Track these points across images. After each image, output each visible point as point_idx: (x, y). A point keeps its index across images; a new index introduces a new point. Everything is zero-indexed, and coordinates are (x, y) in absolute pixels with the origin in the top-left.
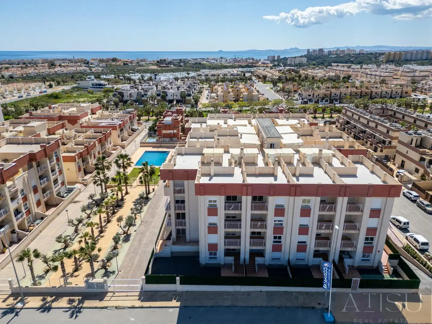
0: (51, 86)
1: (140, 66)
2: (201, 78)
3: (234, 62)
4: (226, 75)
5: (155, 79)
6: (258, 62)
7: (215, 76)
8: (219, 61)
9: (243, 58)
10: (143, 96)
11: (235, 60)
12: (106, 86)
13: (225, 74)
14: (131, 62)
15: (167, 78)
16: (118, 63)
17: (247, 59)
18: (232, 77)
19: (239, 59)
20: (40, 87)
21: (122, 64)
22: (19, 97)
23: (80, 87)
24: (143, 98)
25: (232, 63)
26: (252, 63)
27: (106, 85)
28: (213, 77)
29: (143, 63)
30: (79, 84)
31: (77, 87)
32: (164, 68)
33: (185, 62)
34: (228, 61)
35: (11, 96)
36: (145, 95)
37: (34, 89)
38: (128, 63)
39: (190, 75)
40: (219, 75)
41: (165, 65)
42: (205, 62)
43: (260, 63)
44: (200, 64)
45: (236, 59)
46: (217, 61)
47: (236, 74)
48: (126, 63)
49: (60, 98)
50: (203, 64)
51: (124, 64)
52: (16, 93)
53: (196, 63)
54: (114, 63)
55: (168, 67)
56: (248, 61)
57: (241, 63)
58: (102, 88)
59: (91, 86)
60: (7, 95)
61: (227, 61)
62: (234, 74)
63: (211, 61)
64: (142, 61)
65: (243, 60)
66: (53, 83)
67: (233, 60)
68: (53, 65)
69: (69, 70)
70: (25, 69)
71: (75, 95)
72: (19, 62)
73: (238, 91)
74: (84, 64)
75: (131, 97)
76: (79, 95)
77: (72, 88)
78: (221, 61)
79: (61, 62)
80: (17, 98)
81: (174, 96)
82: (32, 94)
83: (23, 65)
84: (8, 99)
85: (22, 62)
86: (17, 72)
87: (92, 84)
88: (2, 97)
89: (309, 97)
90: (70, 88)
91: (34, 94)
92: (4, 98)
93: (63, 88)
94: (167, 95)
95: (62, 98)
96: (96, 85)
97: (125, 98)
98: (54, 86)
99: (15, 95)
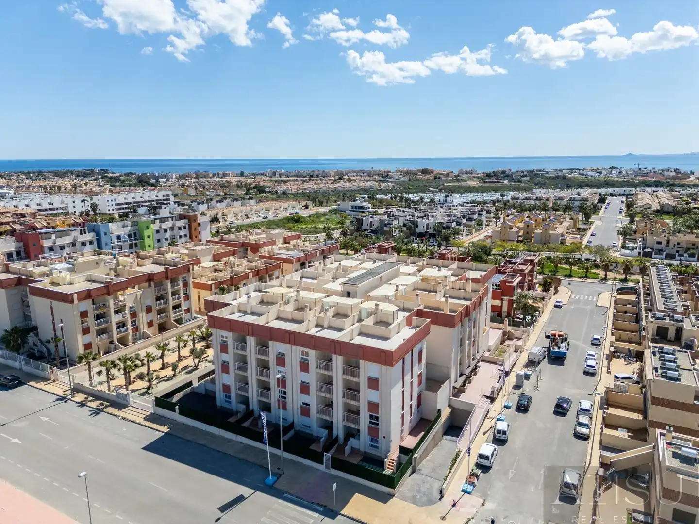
0: (306, 207)
1: (457, 180)
3: (636, 176)
5: (446, 201)
6: (686, 175)
8: (604, 173)
11: (638, 172)
13: (559, 198)
14: (447, 175)
16: (426, 177)
20: (294, 207)
21: (432, 177)
22: (263, 218)
23: (338, 210)
26: (674, 178)
29: (466, 176)
30: (339, 205)
31: (335, 210)
34: (624, 173)
35: (256, 216)
37: (285, 210)
38: (441, 176)
41: (494, 180)
43: (692, 178)
44: (565, 178)
46: (601, 173)
48: (438, 176)
49: (302, 222)
50: (571, 178)
51: (435, 178)
54: (421, 177)
57: (651, 177)
58: (363, 212)
59: (350, 208)
60: (252, 215)
61: (621, 173)
62: (576, 199)
63: (589, 173)
66: (310, 203)
67: (635, 171)
68: (341, 178)
69: (352, 185)
70: (305, 184)
71: (322, 219)
72: (308, 174)
73: (528, 226)
74: (382, 177)
75: (371, 226)
76: (328, 219)
77: (330, 211)
78: (610, 173)
79: (355, 174)
80: (260, 219)
81: (427, 228)
82: (279, 216)
83: (307, 178)
84: (250, 220)
85: (312, 174)
86: (293, 187)
87: (352, 206)
88: (245, 217)
89: (659, 247)
90: (328, 211)
91: (282, 215)
92: (248, 218)
93: (322, 210)
94: (417, 227)
95: (305, 222)
96: (356, 207)
97: (364, 227)
98: (311, 207)
99: (260, 215)
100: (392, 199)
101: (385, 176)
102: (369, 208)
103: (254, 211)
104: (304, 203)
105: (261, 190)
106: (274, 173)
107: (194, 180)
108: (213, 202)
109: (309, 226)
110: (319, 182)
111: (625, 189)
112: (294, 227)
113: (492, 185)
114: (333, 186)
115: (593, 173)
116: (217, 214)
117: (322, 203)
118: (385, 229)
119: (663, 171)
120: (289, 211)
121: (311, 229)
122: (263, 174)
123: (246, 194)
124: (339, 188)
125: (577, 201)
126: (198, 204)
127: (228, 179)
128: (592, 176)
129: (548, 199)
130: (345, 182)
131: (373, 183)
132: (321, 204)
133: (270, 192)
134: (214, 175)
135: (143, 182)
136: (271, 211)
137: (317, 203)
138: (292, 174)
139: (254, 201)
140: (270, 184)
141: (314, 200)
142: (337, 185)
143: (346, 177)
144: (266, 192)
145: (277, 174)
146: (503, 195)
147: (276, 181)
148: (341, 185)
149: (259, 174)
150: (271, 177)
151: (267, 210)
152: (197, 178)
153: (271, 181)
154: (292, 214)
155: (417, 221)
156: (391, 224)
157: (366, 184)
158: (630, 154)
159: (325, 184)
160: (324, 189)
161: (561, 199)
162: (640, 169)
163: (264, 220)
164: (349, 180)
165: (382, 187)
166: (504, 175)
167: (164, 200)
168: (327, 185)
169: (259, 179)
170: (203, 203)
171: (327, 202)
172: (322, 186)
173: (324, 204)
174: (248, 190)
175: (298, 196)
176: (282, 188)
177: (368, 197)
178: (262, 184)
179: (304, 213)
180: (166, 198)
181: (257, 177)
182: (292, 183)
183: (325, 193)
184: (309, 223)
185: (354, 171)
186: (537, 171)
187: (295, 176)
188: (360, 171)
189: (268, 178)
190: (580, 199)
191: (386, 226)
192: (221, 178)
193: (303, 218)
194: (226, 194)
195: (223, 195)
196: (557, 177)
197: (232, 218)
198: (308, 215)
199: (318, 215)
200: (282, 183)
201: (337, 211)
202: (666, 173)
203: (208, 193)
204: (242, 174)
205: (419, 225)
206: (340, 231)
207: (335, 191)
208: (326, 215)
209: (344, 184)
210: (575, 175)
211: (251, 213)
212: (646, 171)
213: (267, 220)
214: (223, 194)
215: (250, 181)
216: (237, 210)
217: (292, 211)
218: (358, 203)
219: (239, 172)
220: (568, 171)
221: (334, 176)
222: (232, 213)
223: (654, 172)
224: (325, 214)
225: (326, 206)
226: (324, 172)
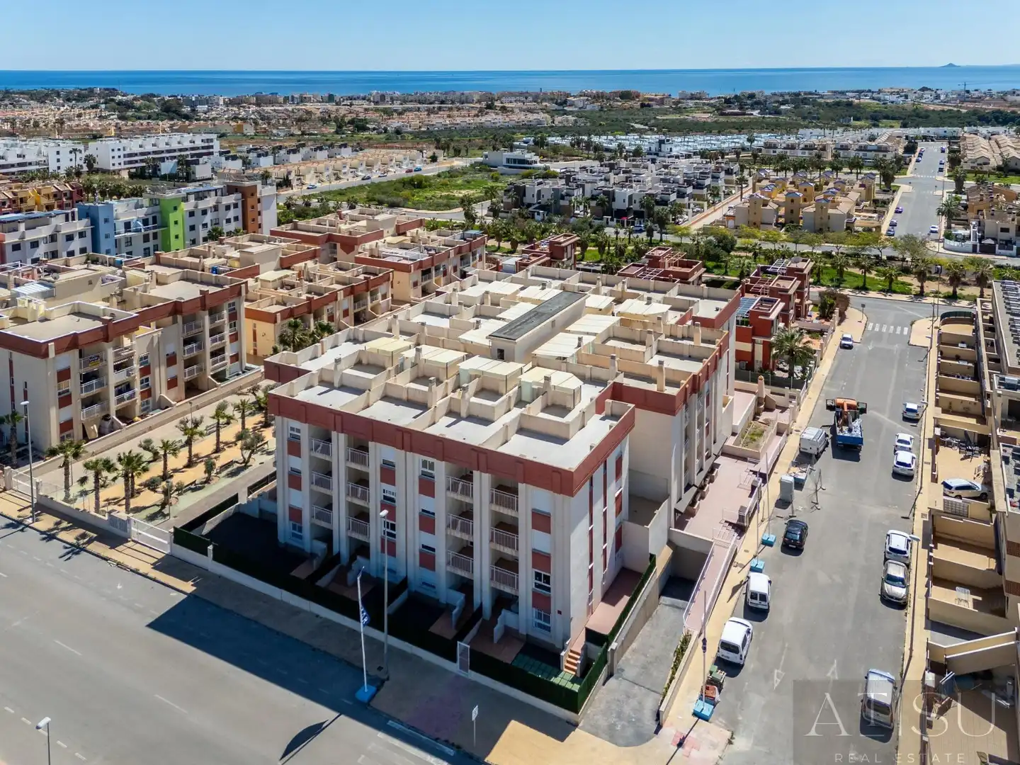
0: (434, 159)
1: (678, 110)
2: (775, 152)
3: (962, 102)
5: (660, 150)
7: (812, 149)
8: (912, 96)
11: (965, 96)
12: (534, 165)
13: (842, 146)
14: (661, 102)
15: (690, 149)
16: (628, 103)
20: (413, 160)
21: (637, 105)
22: (363, 179)
23: (486, 164)
25: (953, 103)
28: (807, 152)
29: (691, 103)
30: (486, 156)
31: (481, 163)
33: (808, 99)
34: (942, 97)
35: (352, 175)
37: (399, 164)
38: (652, 103)
39: (755, 142)
41: (736, 111)
44: (850, 104)
46: (906, 97)
48: (647, 102)
49: (426, 187)
50: (859, 104)
51: (643, 105)
52: (361, 171)
54: (620, 104)
57: (986, 103)
59: (505, 163)
60: (345, 173)
61: (938, 96)
62: (869, 148)
63: (887, 97)
66: (440, 153)
67: (959, 95)
68: (490, 107)
69: (507, 120)
70: (432, 116)
71: (460, 182)
72: (437, 99)
73: (792, 201)
74: (556, 103)
75: (539, 198)
76: (468, 182)
77: (472, 165)
78: (921, 98)
79: (513, 99)
80: (357, 181)
81: (630, 203)
82: (389, 174)
83: (436, 106)
84: (342, 182)
85: (443, 98)
86: (413, 121)
88: (333, 178)
89: (1005, 236)
90: (468, 165)
91: (396, 173)
92: (338, 178)
93: (458, 163)
94: (614, 200)
95: (430, 186)
96: (515, 161)
97: (527, 200)
98: (441, 159)
99: (360, 174)
100: (573, 145)
101: (562, 102)
102: (536, 162)
103: (348, 167)
104: (430, 154)
105: (360, 126)
106: (383, 97)
107: (253, 108)
108: (283, 152)
109: (438, 193)
110: (455, 113)
111: (946, 128)
112: (413, 196)
113: (733, 119)
114: (478, 120)
115: (894, 98)
116: (289, 173)
117: (460, 151)
118: (562, 203)
119: (1006, 94)
120: (404, 167)
121: (441, 201)
122: (364, 99)
123: (337, 132)
124: (487, 124)
125: (871, 151)
126: (259, 156)
127: (309, 106)
128: (892, 102)
129: (824, 149)
130: (497, 114)
131: (541, 116)
132: (457, 153)
133: (374, 129)
134: (286, 99)
135: (171, 110)
136: (376, 168)
137: (452, 151)
138: (410, 98)
139: (349, 149)
140: (375, 116)
141: (445, 148)
142: (483, 119)
143: (497, 104)
144: (369, 129)
145: (388, 99)
146: (751, 140)
147: (385, 111)
148: (492, 118)
149: (358, 98)
150: (376, 103)
151: (370, 166)
152: (258, 105)
153: (377, 110)
154: (410, 171)
155: (614, 191)
156: (570, 195)
157: (532, 117)
158: (951, 65)
159: (464, 116)
160: (463, 124)
161: (844, 148)
162: (968, 92)
163: (365, 182)
164: (504, 109)
165: (556, 123)
166: (751, 101)
167: (203, 148)
168: (467, 119)
169: (359, 106)
170: (266, 154)
171: (467, 151)
172: (458, 120)
173: (463, 152)
174: (340, 127)
175: (420, 138)
176: (395, 123)
177: (534, 141)
178: (362, 116)
179: (430, 170)
180: (206, 144)
181: (354, 102)
182: (411, 115)
183: (465, 131)
184: (439, 189)
185: (512, 94)
186: (805, 94)
187: (416, 101)
188: (521, 94)
189: (372, 106)
190: (876, 148)
191: (563, 198)
192: (298, 104)
193: (427, 179)
194: (303, 133)
195: (299, 135)
196: (838, 104)
197: (311, 180)
198: (436, 173)
199: (452, 173)
200: (395, 115)
201: (484, 167)
202: (1010, 98)
203: (275, 131)
204: (331, 98)
205: (616, 196)
206: (488, 203)
207: (481, 128)
208: (465, 173)
209: (494, 117)
210: (865, 100)
211: (343, 171)
212: (977, 94)
213: (368, 182)
214: (300, 133)
215: (343, 110)
216: (321, 167)
217: (410, 167)
218: (517, 154)
219: (327, 95)
220: (854, 94)
221: (479, 102)
222: (312, 172)
223: (991, 96)
224: (463, 172)
225: (466, 156)
226: (463, 94)
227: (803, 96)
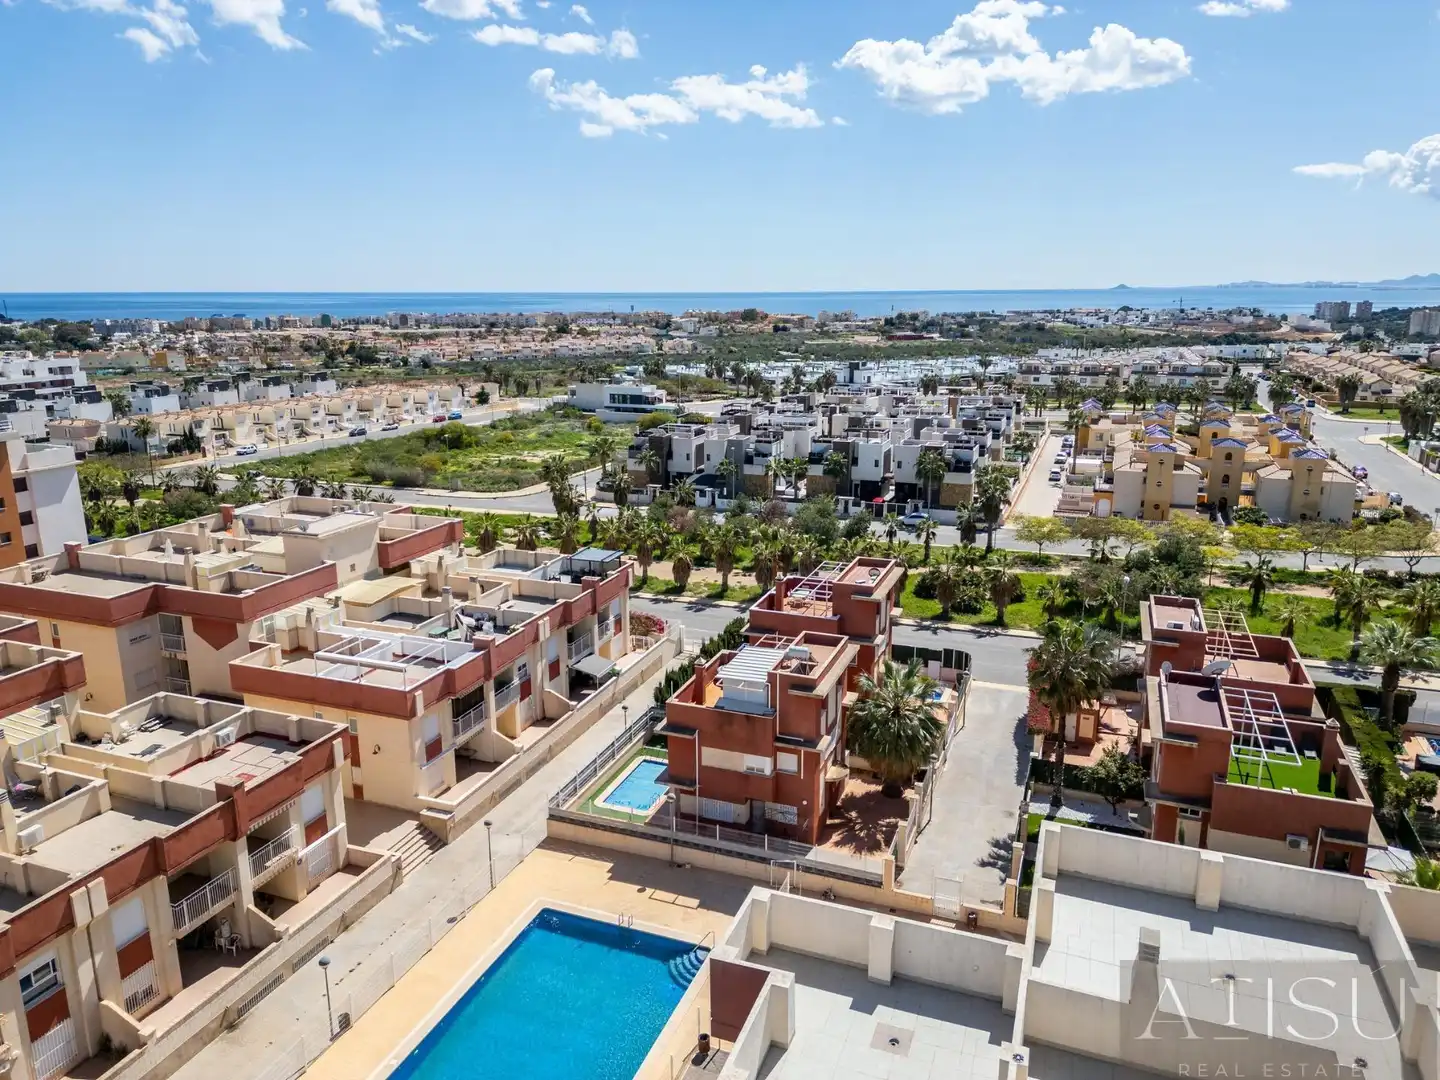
0: (483, 398)
1: (825, 334)
2: (1036, 379)
3: (1176, 325)
4: (1150, 371)
6: (1275, 322)
7: (1097, 374)
8: (1113, 319)
9: (1215, 311)
10: (749, 460)
11: (1181, 317)
12: (658, 406)
13: (1145, 368)
14: (801, 323)
15: (897, 378)
16: (756, 327)
17: (1230, 313)
18: (1177, 380)
19: (1195, 314)
20: (445, 400)
21: (770, 329)
22: (352, 434)
23: (573, 406)
24: (748, 470)
25: (1165, 327)
26: (1249, 327)
27: (660, 401)
28: (1089, 378)
29: (840, 326)
30: (573, 393)
31: (565, 405)
32: (904, 343)
33: (985, 323)
34: (1152, 319)
35: (332, 427)
36: (759, 454)
37: (420, 407)
38: (788, 325)
39: (991, 368)
40: (1117, 372)
41: (909, 333)
42: (1059, 323)
43: (1285, 329)
44: (1041, 328)
45: (1182, 311)
46: (1106, 319)
47: (1200, 370)
48: (781, 325)
49: (469, 445)
50: (1052, 329)
51: (776, 329)
52: (349, 420)
53: (1026, 327)
54: (745, 326)
55: (921, 338)
56: (1236, 318)
57: (1206, 327)
58: (644, 411)
59: (607, 403)
60: (316, 424)
61: (1146, 318)
62: (1188, 370)
63: (1085, 319)
64: (837, 318)
65: (1212, 316)
66: (492, 388)
67: (1173, 315)
68: (563, 330)
69: (593, 344)
70: (478, 341)
71: (532, 435)
72: (484, 320)
74: (657, 327)
75: (700, 460)
76: (548, 436)
77: (549, 408)
78: (1124, 320)
79: (594, 321)
80: (343, 438)
82: (403, 425)
83: (483, 330)
84: (310, 440)
85: (492, 320)
86: (448, 348)
87: (613, 397)
88: (293, 433)
90: (543, 408)
91: (414, 422)
92: (303, 434)
93: (526, 405)
95: (478, 444)
96: (624, 398)
97: (676, 465)
98: (494, 398)
99: (345, 424)
100: (709, 375)
101: (664, 325)
103: (323, 413)
104: (475, 388)
105: (365, 356)
106: (404, 320)
107: (204, 334)
108: (202, 389)
109: (493, 457)
110: (512, 337)
112: (445, 463)
114: (547, 346)
116: (197, 424)
117: (526, 387)
120: (430, 412)
121: (498, 471)
122: (376, 322)
123: (326, 365)
124: (564, 351)
126: (149, 394)
127: (290, 332)
130: (575, 338)
131: (642, 339)
132: (522, 390)
133: (387, 360)
134: (257, 325)
135: (69, 339)
136: (378, 412)
137: (513, 388)
138: (448, 321)
140: (391, 343)
141: (503, 380)
142: (557, 344)
143: (574, 327)
144: (378, 361)
145: (411, 322)
147: (406, 336)
148: (564, 343)
149: (368, 321)
150: (396, 328)
151: (365, 410)
152: (210, 330)
153: (394, 336)
154: (438, 420)
157: (630, 341)
159: (527, 341)
160: (527, 352)
163: (353, 440)
164: (583, 332)
165: (666, 349)
168: (532, 345)
169: (366, 331)
171: (538, 385)
172: (519, 346)
173: (532, 390)
174: (331, 356)
175: (457, 371)
176: (420, 351)
177: (645, 370)
178: (369, 343)
179: (476, 417)
180: (59, 378)
181: (361, 327)
182: (444, 340)
183: (529, 362)
184: (494, 448)
185: (590, 315)
186: (982, 315)
187: (453, 325)
188: (605, 315)
189: (388, 330)
192: (275, 329)
193: (471, 431)
194: (270, 367)
197: (248, 435)
198: (488, 422)
199: (517, 423)
200: (421, 340)
201: (566, 411)
203: (222, 364)
204: (325, 321)
205: (859, 456)
206: (595, 474)
207: (554, 358)
208: (539, 421)
209: (572, 341)
211: (314, 419)
213: (361, 439)
214: (264, 366)
215: (342, 335)
217: (441, 412)
218: (628, 386)
219: (319, 316)
220: (1042, 315)
221: (545, 325)
222: (250, 421)
224: (536, 420)
225: (537, 395)
226: (521, 315)
227: (978, 317)
